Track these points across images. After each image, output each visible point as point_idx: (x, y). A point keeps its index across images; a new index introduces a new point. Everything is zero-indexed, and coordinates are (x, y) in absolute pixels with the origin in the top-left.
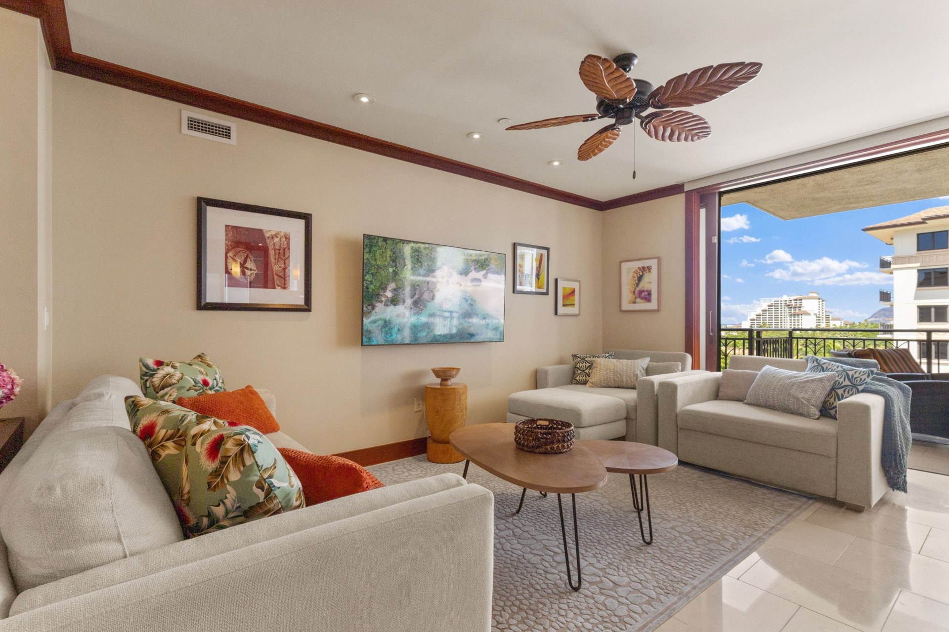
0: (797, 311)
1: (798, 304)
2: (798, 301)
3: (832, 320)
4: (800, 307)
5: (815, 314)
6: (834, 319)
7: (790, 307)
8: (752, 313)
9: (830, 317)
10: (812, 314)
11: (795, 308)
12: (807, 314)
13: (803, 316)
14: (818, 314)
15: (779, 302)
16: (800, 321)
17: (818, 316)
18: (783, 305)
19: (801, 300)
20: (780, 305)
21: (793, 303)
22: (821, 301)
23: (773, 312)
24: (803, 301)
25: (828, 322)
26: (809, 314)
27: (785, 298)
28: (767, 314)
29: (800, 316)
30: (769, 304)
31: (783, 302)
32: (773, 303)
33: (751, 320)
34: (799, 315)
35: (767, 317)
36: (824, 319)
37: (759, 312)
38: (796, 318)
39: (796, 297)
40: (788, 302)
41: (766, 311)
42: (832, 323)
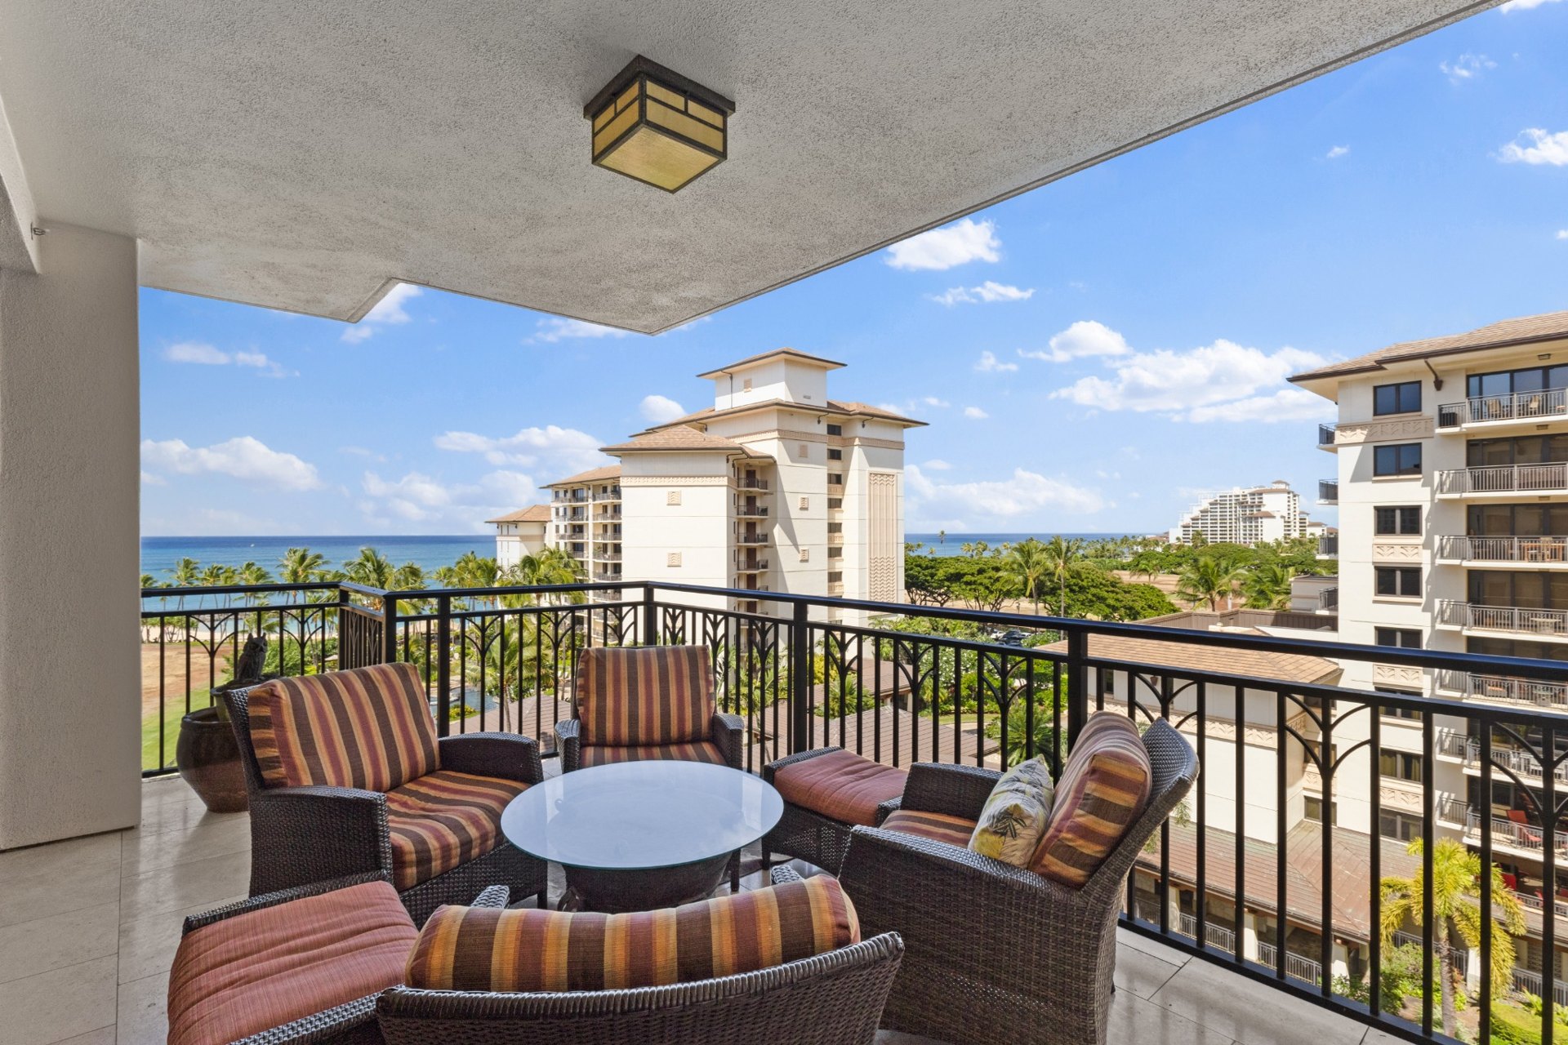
0: (1255, 512)
1: (1257, 500)
2: (1256, 497)
3: (1309, 526)
4: (1259, 506)
5: (1283, 517)
6: (1313, 525)
7: (1243, 505)
8: (1185, 515)
9: (1307, 521)
10: (1278, 517)
11: (1252, 507)
12: (1269, 516)
13: (1264, 520)
14: (1287, 516)
15: (1228, 498)
16: (1260, 528)
17: (1287, 519)
18: (1233, 502)
19: (1261, 494)
20: (1228, 502)
21: (1249, 499)
22: (1291, 495)
23: (1219, 514)
24: (1264, 496)
25: (1303, 531)
26: (1274, 517)
27: (1237, 491)
28: (1209, 518)
29: (1260, 520)
30: (1212, 500)
31: (1233, 498)
32: (1218, 499)
33: (1184, 527)
34: (1257, 518)
35: (1209, 521)
36: (1298, 524)
37: (1196, 513)
38: (1253, 524)
39: (1253, 490)
40: (1241, 498)
41: (1207, 512)
42: (1309, 530)
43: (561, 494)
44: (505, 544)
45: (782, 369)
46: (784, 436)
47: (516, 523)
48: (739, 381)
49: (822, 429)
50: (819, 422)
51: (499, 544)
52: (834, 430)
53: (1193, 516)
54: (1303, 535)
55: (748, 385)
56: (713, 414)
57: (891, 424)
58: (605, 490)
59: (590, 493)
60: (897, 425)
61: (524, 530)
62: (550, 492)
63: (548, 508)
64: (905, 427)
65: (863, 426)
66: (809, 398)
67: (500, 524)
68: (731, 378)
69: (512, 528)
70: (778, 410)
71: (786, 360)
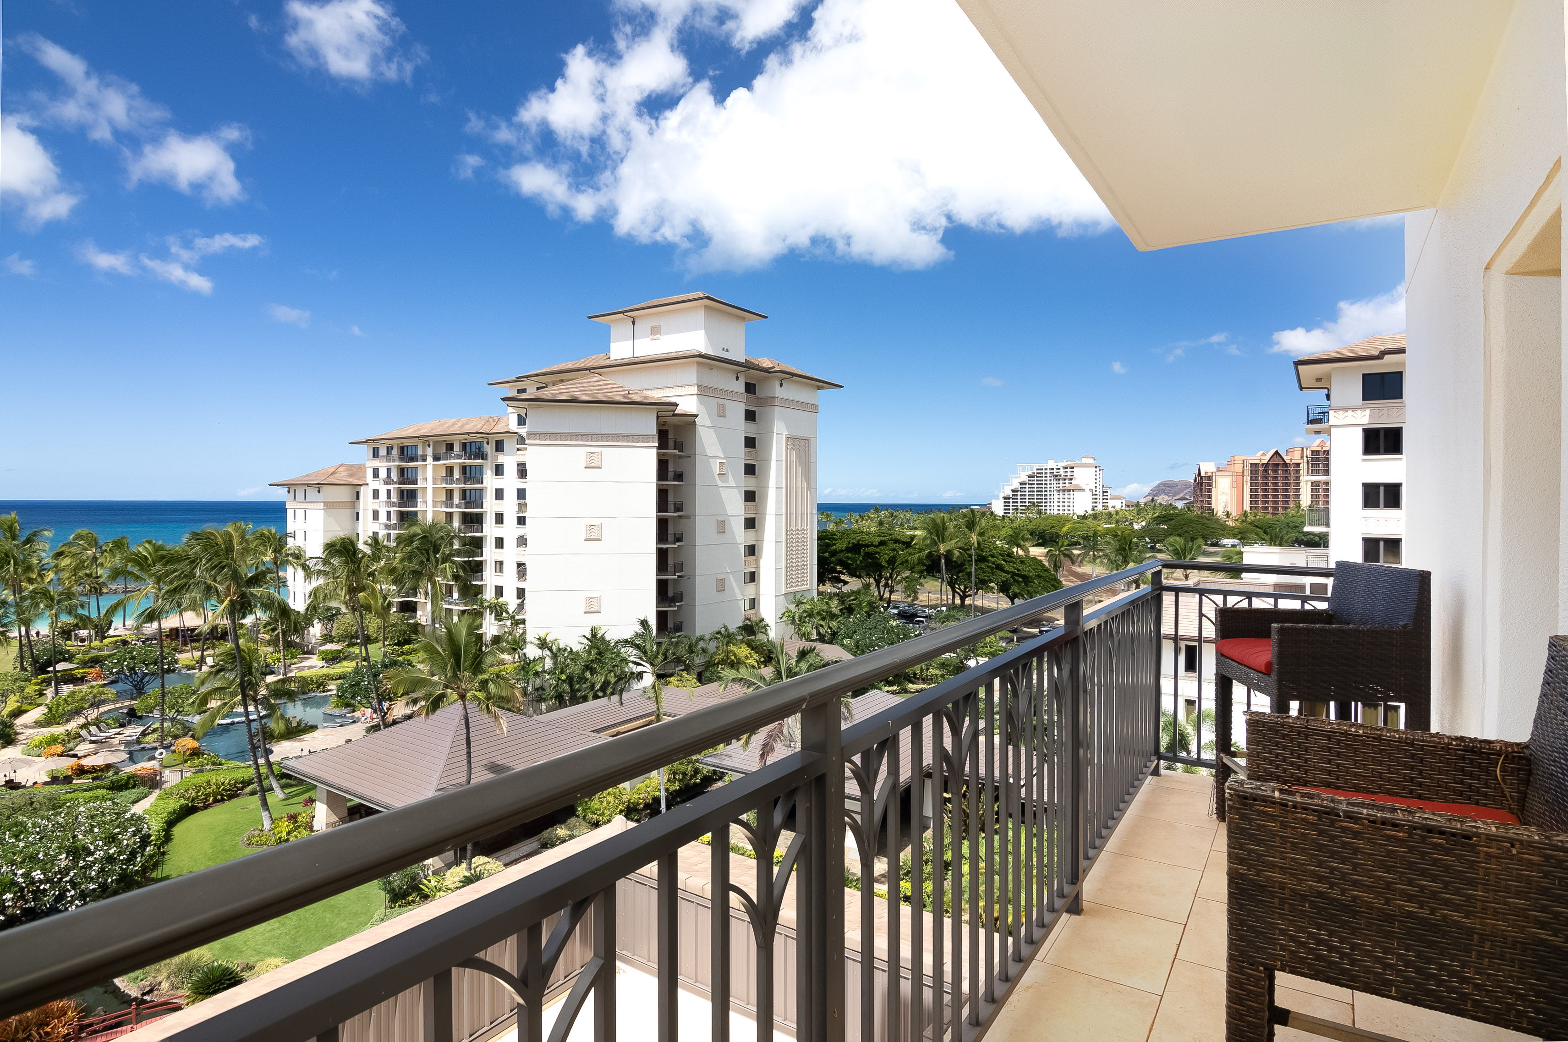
0: (1067, 484)
1: (1069, 474)
2: (1068, 470)
3: (1111, 498)
4: (1071, 479)
5: (1091, 490)
6: (1113, 498)
7: (1057, 477)
8: (1006, 487)
9: (1108, 494)
10: (1087, 490)
11: (1065, 479)
12: (1080, 489)
13: (1075, 492)
14: (1094, 489)
15: (1043, 471)
16: (1071, 500)
17: (1094, 493)
18: (1048, 475)
19: (1072, 468)
20: (1043, 475)
21: (1062, 471)
22: (1098, 469)
23: (1035, 486)
24: (1074, 469)
25: (1105, 503)
26: (1083, 489)
27: (1051, 464)
28: (1027, 490)
29: (1072, 492)
30: (1030, 473)
31: (1048, 471)
33: (1005, 498)
34: (1069, 490)
35: (1027, 493)
36: (1102, 497)
38: (1066, 495)
39: (1065, 464)
40: (1055, 471)
41: (1025, 484)
42: (1111, 503)
43: (383, 452)
44: (300, 514)
45: (700, 316)
46: (704, 391)
47: (319, 486)
48: (643, 326)
49: (740, 387)
50: (737, 378)
51: (290, 514)
52: (750, 388)
53: (1013, 488)
54: (1106, 508)
55: (655, 331)
56: (608, 362)
57: (806, 384)
58: (450, 447)
59: (430, 451)
60: (812, 386)
61: (329, 493)
62: (365, 451)
63: (361, 469)
64: (819, 388)
65: (781, 385)
66: (727, 351)
67: (290, 486)
68: (634, 323)
69: (312, 493)
70: (698, 363)
71: (707, 307)
